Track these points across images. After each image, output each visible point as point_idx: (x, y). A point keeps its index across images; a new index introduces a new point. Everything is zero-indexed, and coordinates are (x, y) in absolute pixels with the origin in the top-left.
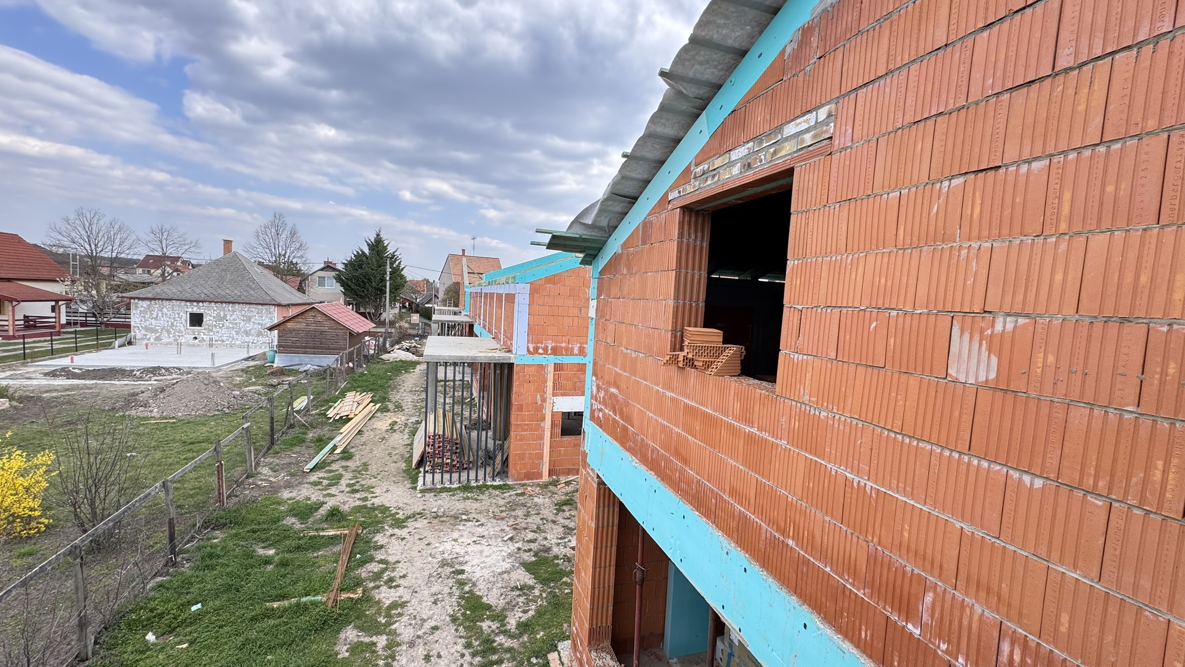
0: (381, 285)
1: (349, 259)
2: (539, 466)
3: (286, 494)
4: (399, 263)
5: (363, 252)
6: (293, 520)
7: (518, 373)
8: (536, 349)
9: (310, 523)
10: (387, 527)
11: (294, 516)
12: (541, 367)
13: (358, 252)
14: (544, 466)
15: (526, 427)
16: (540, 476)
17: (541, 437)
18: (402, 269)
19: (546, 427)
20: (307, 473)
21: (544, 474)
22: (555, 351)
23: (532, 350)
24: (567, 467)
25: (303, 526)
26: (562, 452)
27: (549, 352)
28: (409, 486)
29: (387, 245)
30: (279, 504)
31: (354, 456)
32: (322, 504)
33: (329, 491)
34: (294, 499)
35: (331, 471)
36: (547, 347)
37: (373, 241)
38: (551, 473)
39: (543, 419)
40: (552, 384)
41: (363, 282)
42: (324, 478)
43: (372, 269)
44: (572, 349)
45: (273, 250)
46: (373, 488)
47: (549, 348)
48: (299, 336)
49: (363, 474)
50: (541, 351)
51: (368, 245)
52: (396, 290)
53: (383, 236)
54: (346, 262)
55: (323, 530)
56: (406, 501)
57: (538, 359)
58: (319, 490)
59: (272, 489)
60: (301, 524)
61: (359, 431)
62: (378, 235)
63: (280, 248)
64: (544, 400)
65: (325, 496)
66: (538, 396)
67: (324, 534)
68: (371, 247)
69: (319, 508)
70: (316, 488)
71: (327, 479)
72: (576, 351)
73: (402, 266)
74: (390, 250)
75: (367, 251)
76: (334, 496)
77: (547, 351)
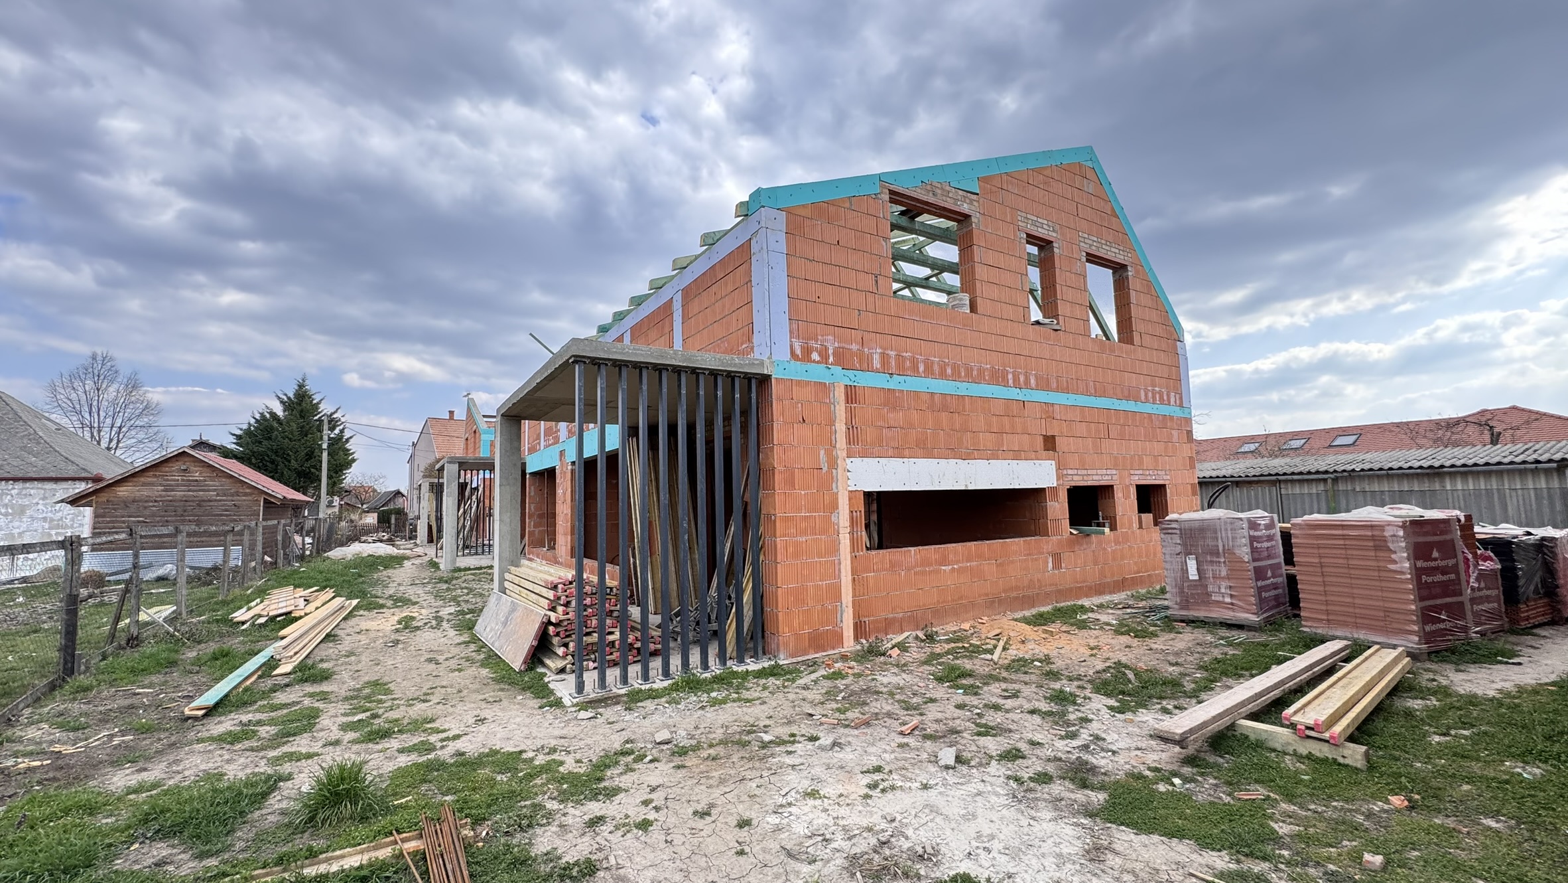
0: (307, 465)
1: (245, 427)
2: (832, 615)
3: (120, 780)
4: (342, 431)
5: (273, 415)
6: (161, 850)
7: (780, 399)
8: (807, 352)
9: (240, 845)
10: (552, 805)
11: (163, 834)
12: (823, 388)
13: (262, 414)
14: (845, 616)
15: (803, 525)
16: (839, 639)
17: (834, 549)
18: (347, 440)
19: (841, 525)
20: (196, 718)
21: (845, 634)
22: (842, 359)
23: (798, 352)
24: (883, 615)
25: (212, 862)
26: (871, 582)
27: (831, 359)
28: (536, 703)
29: (319, 403)
30: (92, 810)
31: (334, 673)
32: (272, 784)
33: (286, 749)
34: (154, 786)
35: (274, 708)
36: (826, 349)
37: (291, 395)
38: (860, 630)
39: (834, 506)
40: (844, 428)
41: (273, 462)
42: (260, 723)
43: (290, 439)
44: (870, 359)
45: (87, 415)
46: (432, 721)
47: (831, 351)
48: (147, 512)
49: (380, 702)
50: (815, 356)
51: (282, 402)
52: (336, 472)
53: (310, 387)
54: (239, 432)
55: (312, 855)
56: (557, 733)
57: (816, 372)
58: (252, 749)
59: (58, 775)
60: (201, 856)
61: (328, 635)
62: (301, 386)
63: (102, 414)
64: (833, 463)
65: (277, 761)
66: (822, 452)
67: (322, 869)
68: (288, 405)
69: (265, 795)
70: (238, 746)
71: (272, 722)
72: (877, 363)
73: (347, 434)
74: (326, 408)
75: (279, 411)
76: (309, 756)
77: (827, 358)
